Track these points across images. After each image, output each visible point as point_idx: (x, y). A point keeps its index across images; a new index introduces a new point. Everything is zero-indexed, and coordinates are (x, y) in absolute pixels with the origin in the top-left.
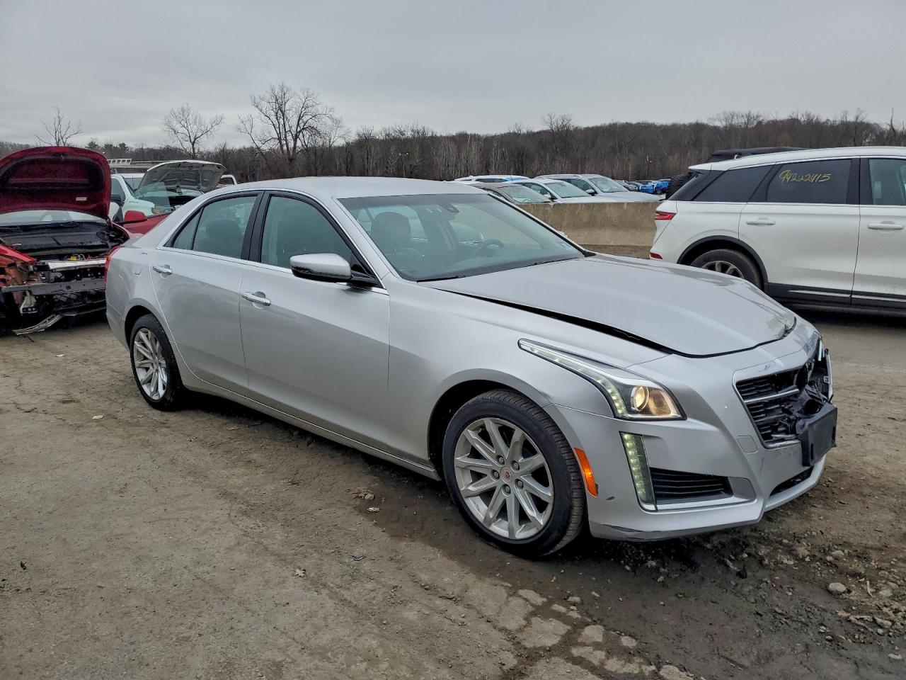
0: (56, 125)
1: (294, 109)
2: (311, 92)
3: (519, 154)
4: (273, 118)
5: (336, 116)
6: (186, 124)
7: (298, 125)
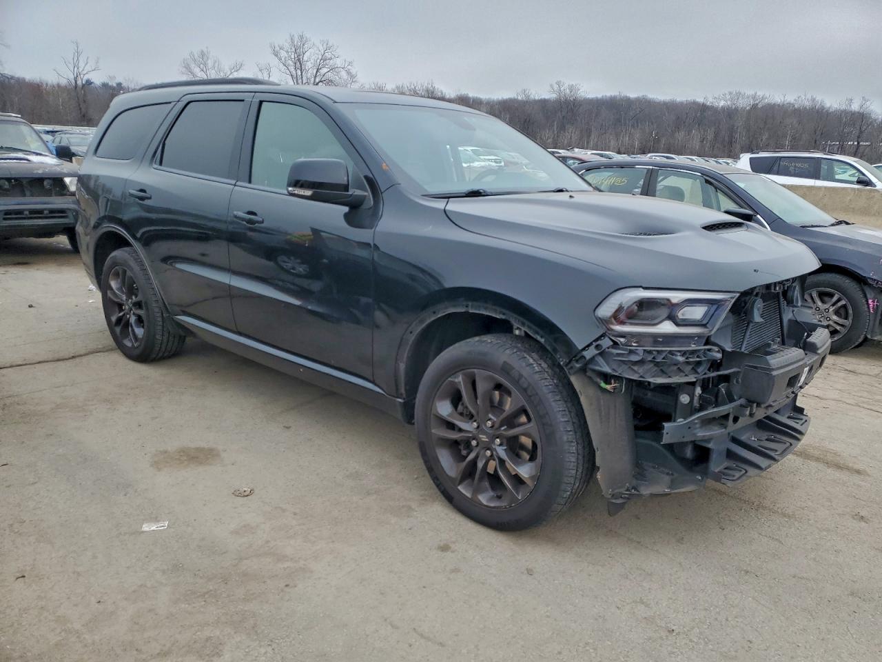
0: (75, 60)
1: (312, 61)
2: (330, 44)
3: (525, 121)
4: (292, 69)
5: (353, 71)
6: (204, 69)
7: (315, 77)
